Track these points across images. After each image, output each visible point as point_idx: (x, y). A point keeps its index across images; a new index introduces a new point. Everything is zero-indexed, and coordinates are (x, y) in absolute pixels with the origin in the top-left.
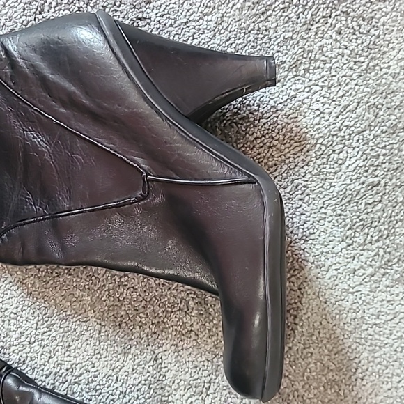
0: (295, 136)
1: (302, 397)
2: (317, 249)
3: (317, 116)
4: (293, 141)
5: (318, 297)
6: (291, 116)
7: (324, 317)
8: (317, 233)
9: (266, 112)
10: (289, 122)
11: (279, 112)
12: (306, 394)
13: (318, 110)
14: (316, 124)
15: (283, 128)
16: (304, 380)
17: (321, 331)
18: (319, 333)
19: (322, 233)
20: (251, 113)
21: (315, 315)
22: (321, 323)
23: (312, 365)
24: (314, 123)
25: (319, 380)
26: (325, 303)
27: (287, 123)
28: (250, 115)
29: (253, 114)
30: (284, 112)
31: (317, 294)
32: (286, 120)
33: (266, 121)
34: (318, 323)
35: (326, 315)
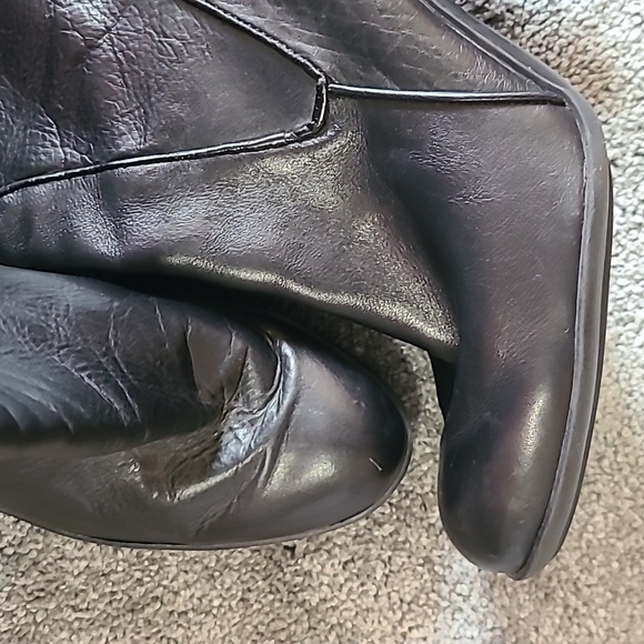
0: (591, 63)
1: (575, 583)
2: (621, 287)
3: (636, 26)
4: (586, 71)
5: (617, 381)
6: (585, 23)
7: (626, 421)
8: (623, 256)
9: (538, 12)
10: (582, 34)
11: (563, 14)
12: (583, 577)
13: (637, 14)
14: (634, 42)
15: (570, 44)
16: (580, 548)
17: (620, 449)
18: (616, 453)
19: (632, 256)
20: (508, 11)
21: (608, 417)
22: (620, 434)
23: (599, 518)
24: (630, 39)
25: (610, 549)
26: (630, 395)
27: (578, 36)
28: (508, 15)
29: (512, 13)
30: (572, 15)
31: (614, 375)
32: (575, 30)
33: (537, 28)
34: (615, 434)
35: (630, 418)
